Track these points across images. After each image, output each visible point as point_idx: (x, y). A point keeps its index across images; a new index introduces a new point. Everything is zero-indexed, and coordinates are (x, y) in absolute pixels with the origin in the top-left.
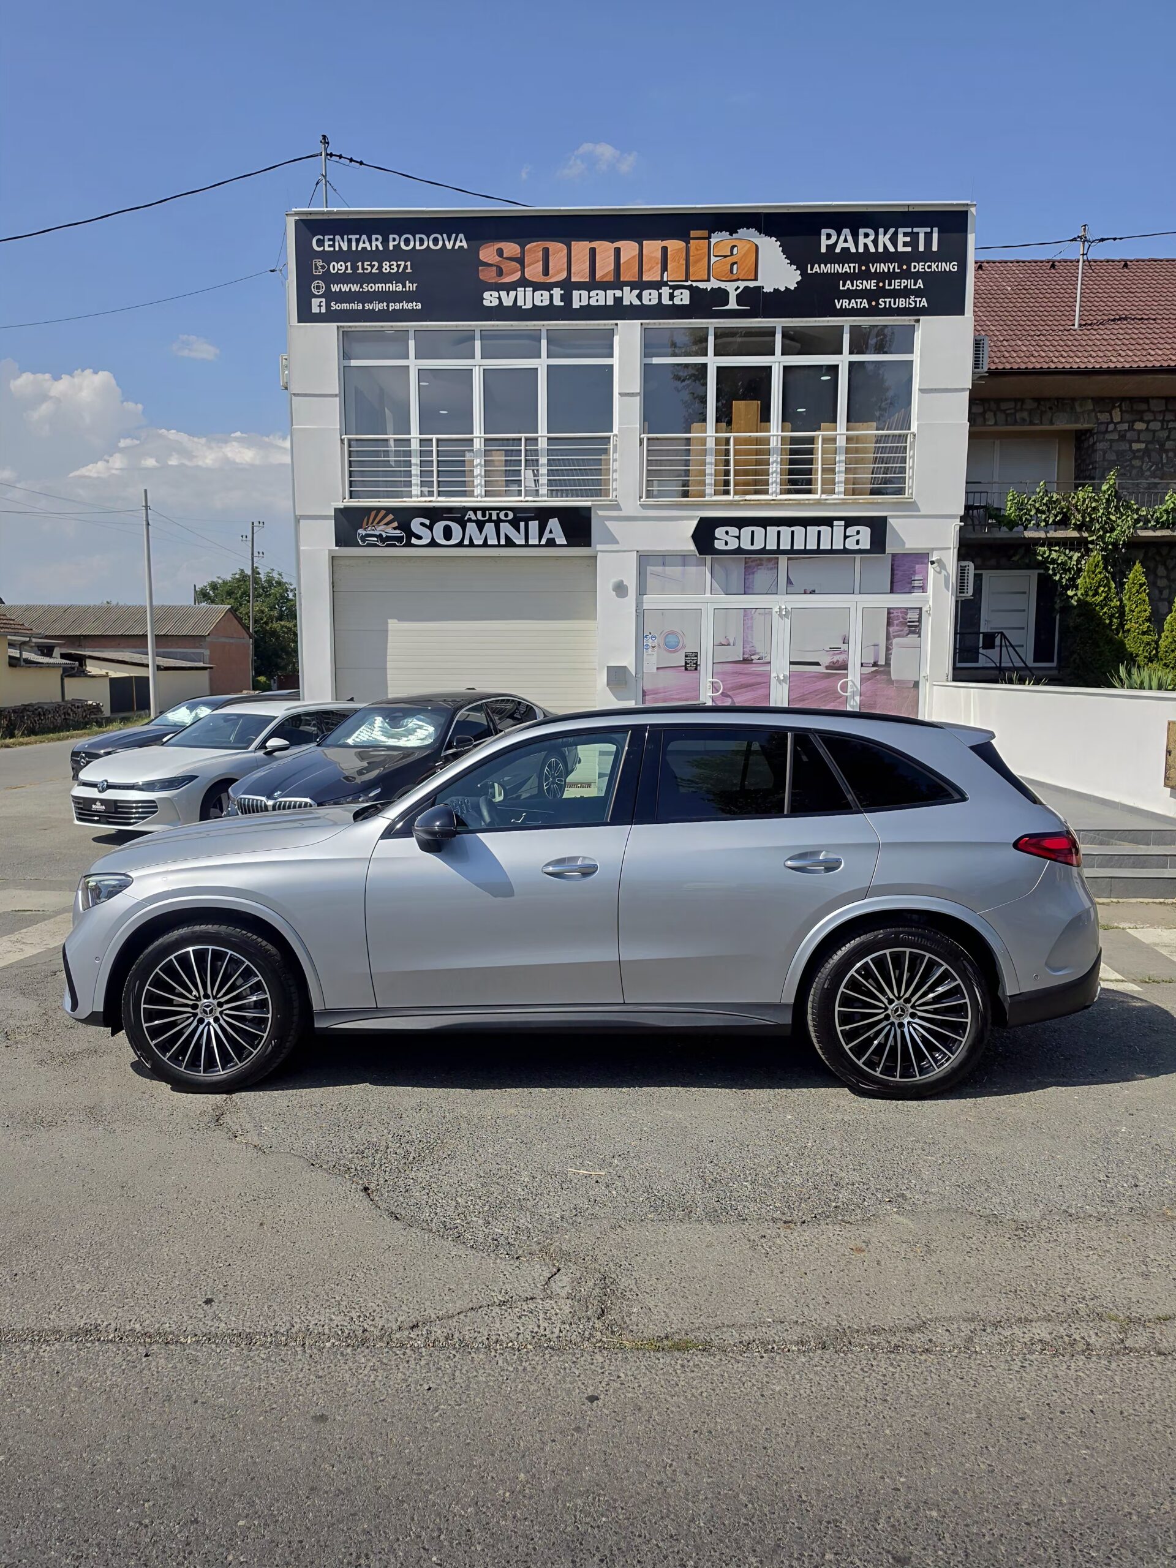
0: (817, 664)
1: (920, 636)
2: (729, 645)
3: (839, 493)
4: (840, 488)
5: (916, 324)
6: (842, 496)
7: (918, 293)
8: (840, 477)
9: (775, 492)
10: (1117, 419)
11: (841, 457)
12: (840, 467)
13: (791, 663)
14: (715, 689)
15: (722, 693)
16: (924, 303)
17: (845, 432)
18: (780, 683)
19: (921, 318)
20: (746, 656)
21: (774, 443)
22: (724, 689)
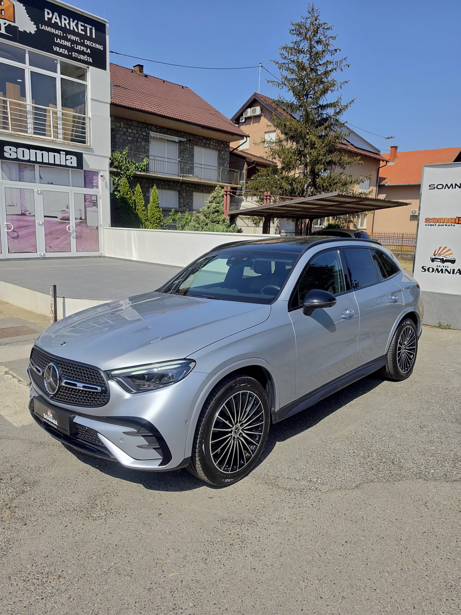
0: (56, 217)
1: (97, 207)
2: (14, 206)
3: (60, 139)
4: (61, 136)
5: (88, 69)
6: (62, 140)
7: (88, 55)
8: (60, 131)
9: (31, 133)
10: (122, 126)
11: (60, 122)
12: (60, 127)
13: (45, 216)
14: (9, 228)
15: (13, 231)
16: (91, 60)
17: (61, 110)
18: (40, 226)
19: (90, 67)
20: (23, 212)
21: (29, 108)
22: (14, 228)
